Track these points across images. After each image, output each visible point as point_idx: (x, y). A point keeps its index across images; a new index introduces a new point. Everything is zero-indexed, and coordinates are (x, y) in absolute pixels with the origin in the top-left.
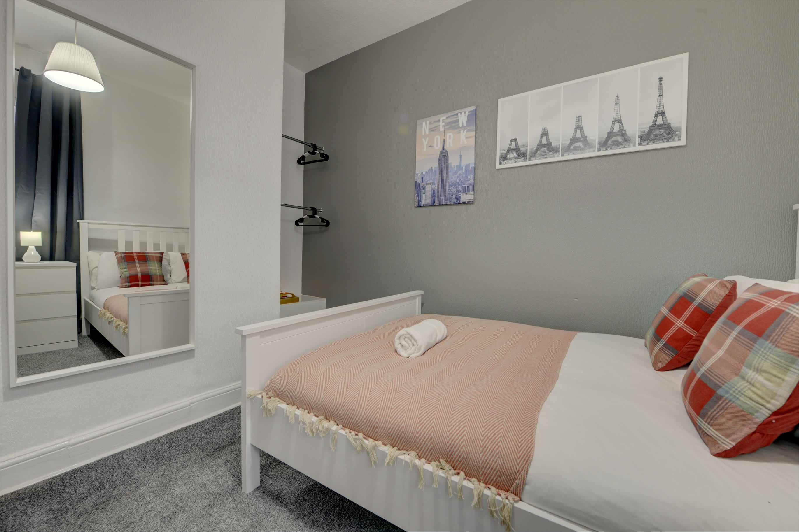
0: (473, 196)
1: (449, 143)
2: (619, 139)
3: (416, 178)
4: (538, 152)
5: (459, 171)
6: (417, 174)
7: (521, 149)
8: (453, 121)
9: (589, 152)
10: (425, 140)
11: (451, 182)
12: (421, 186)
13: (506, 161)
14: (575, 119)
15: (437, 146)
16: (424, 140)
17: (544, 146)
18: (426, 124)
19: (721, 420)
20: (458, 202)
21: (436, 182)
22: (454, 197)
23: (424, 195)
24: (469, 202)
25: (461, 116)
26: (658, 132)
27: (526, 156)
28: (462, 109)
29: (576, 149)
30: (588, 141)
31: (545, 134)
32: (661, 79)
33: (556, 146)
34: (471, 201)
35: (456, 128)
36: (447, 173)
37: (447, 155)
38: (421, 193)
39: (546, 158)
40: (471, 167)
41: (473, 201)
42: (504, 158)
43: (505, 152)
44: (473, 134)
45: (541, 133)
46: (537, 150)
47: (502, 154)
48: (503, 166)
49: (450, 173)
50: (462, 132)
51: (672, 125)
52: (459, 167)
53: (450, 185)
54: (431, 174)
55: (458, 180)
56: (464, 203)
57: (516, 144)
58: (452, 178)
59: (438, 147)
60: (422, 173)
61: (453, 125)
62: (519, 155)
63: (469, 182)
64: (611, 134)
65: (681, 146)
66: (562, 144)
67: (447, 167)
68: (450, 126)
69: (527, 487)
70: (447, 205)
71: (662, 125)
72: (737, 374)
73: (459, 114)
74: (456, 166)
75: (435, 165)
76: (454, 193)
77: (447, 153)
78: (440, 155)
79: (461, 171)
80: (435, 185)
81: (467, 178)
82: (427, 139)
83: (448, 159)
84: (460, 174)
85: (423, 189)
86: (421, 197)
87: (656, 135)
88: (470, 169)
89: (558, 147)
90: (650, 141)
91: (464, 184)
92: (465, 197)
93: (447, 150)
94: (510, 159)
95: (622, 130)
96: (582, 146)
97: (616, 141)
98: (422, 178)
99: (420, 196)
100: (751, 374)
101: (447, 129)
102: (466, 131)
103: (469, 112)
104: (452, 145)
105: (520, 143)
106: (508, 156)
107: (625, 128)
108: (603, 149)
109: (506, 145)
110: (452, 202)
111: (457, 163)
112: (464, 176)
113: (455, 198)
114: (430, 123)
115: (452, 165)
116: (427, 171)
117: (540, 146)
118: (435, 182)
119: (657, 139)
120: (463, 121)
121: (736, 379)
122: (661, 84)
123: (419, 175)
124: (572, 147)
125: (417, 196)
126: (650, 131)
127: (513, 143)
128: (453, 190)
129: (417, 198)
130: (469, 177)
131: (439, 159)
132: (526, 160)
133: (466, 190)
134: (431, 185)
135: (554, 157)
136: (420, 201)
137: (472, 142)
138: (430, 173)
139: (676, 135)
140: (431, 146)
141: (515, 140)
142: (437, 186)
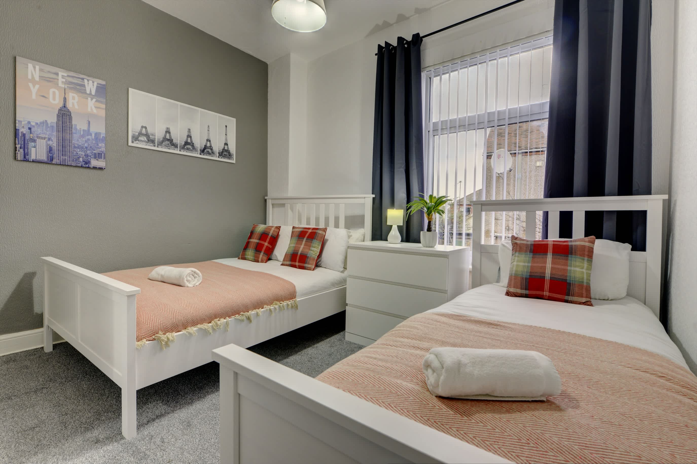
0: (104, 163)
1: (73, 104)
2: (210, 151)
3: (17, 125)
4: (164, 143)
5: (88, 136)
6: (19, 121)
7: (150, 136)
8: (77, 83)
9: (195, 153)
10: (34, 87)
11: (77, 144)
12: (27, 137)
13: (137, 142)
14: (187, 130)
15: (54, 99)
16: (31, 85)
17: (168, 140)
18: (34, 68)
19: (310, 262)
20: (86, 165)
21: (54, 139)
22: (81, 159)
23: (33, 150)
24: (101, 169)
25: (88, 84)
26: (225, 153)
27: (155, 143)
28: (89, 76)
29: (188, 149)
30: (195, 147)
31: (168, 131)
32: (226, 126)
33: (176, 143)
34: (103, 167)
35: (82, 93)
36: (71, 133)
37: (70, 115)
38: (27, 146)
39: (170, 149)
40: (102, 136)
41: (105, 168)
42: (135, 138)
43: (137, 134)
44: (104, 106)
45: (165, 130)
46: (163, 141)
47: (134, 134)
48: (134, 145)
49: (74, 135)
50: (89, 99)
51: (231, 152)
52: (88, 132)
53: (75, 147)
54: (44, 127)
55: (85, 144)
56: (95, 168)
57: (147, 131)
58: (77, 140)
59: (57, 103)
60: (29, 123)
61: (78, 87)
62: (149, 141)
63: (100, 149)
64: (206, 147)
65: (233, 163)
66: (180, 143)
67: (71, 127)
68: (72, 86)
69: (297, 294)
70: (71, 166)
71: (227, 150)
72: (310, 250)
73: (86, 81)
74: (83, 130)
75: (52, 119)
76: (82, 156)
77: (71, 113)
78: (59, 111)
79: (89, 136)
80: (52, 141)
81: (98, 145)
82: (37, 86)
83: (72, 120)
84: (89, 139)
85: (33, 142)
86: (29, 151)
87: (225, 155)
88: (101, 138)
89: (177, 144)
90: (223, 157)
91: (95, 150)
92: (94, 163)
93: (70, 110)
94: (141, 141)
95: (211, 146)
96: (191, 149)
97: (208, 152)
98: (30, 129)
99: (28, 148)
100: (313, 249)
101: (71, 88)
102: (94, 100)
103: (98, 84)
104: (76, 107)
105: (150, 131)
106: (140, 138)
107: (212, 146)
108: (202, 154)
109: (138, 129)
110: (80, 165)
111: (86, 128)
112: (94, 142)
113: (83, 161)
114: (41, 70)
115: (78, 128)
116: (38, 122)
117: (165, 139)
118: (52, 138)
119: (225, 157)
120: (91, 89)
121: (310, 251)
122: (226, 129)
123: (23, 123)
124: (186, 147)
125: (21, 148)
126: (222, 152)
127: (144, 129)
128: (80, 153)
129: (22, 150)
130: (100, 145)
131: (58, 116)
132: (155, 146)
133: (98, 156)
134: (46, 139)
135: (174, 150)
136: (26, 155)
137: (102, 113)
138: (44, 125)
139: (232, 157)
140: (43, 96)
141: (146, 128)
142: (55, 143)
